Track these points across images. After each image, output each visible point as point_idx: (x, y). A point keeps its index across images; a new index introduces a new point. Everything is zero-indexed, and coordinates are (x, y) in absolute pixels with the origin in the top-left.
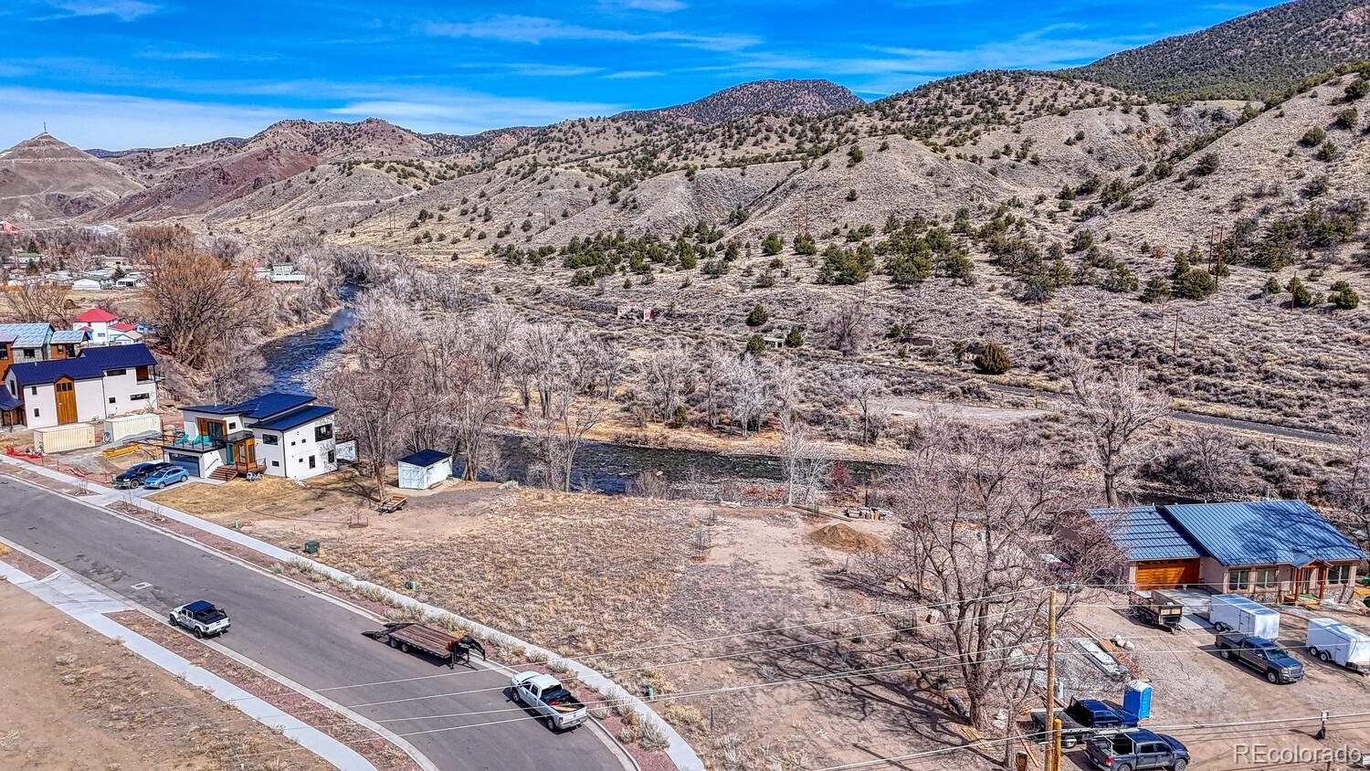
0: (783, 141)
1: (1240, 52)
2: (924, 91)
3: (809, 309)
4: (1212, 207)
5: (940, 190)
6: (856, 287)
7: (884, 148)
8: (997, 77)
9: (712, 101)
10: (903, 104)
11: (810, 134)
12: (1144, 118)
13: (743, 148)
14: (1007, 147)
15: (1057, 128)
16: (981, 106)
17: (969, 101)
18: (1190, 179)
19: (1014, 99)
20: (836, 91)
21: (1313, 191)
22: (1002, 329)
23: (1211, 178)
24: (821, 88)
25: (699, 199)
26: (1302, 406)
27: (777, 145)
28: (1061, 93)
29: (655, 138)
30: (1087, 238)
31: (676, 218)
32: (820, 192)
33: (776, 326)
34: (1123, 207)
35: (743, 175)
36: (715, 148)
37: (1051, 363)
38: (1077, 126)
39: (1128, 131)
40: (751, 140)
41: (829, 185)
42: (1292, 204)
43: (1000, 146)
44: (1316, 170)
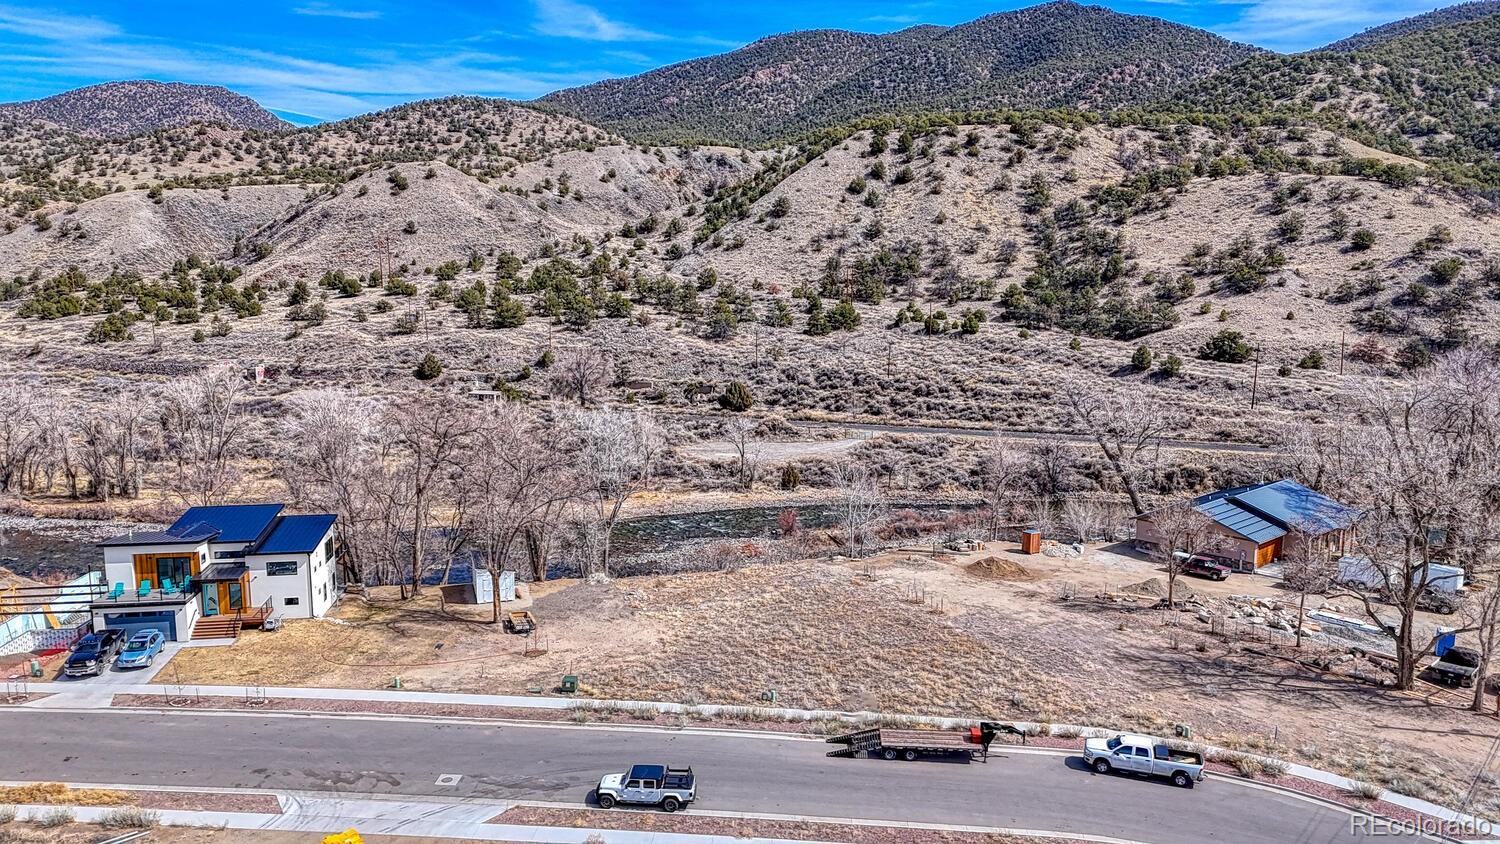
0: (239, 159)
1: (676, 100)
2: (402, 113)
3: (488, 357)
4: (797, 247)
5: (505, 224)
6: (519, 329)
7: (430, 176)
8: (478, 105)
9: (67, 101)
10: (381, 125)
11: (273, 154)
12: (662, 160)
13: (186, 164)
14: (547, 181)
15: (588, 164)
16: (468, 134)
17: (454, 128)
18: (769, 221)
19: (502, 129)
20: (239, 101)
21: (872, 234)
22: (716, 366)
23: (785, 220)
24: (218, 95)
25: (176, 228)
26: (1019, 416)
27: (232, 163)
28: (548, 127)
29: (21, 146)
30: (712, 276)
31: (152, 250)
32: (365, 223)
33: (456, 377)
34: (716, 245)
35: (225, 198)
36: (143, 162)
37: (785, 397)
38: (606, 163)
39: (652, 171)
40: (194, 156)
41: (375, 216)
42: (859, 245)
43: (539, 179)
44: (868, 217)
